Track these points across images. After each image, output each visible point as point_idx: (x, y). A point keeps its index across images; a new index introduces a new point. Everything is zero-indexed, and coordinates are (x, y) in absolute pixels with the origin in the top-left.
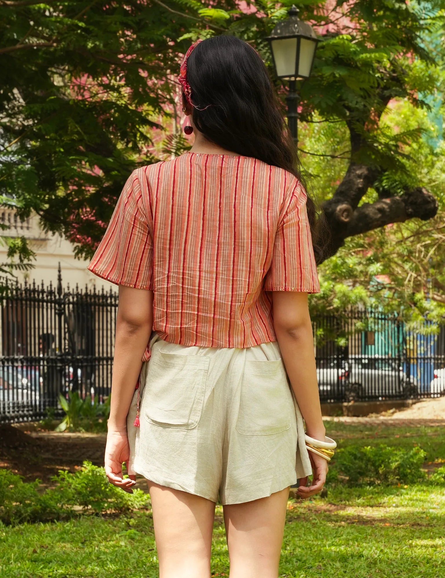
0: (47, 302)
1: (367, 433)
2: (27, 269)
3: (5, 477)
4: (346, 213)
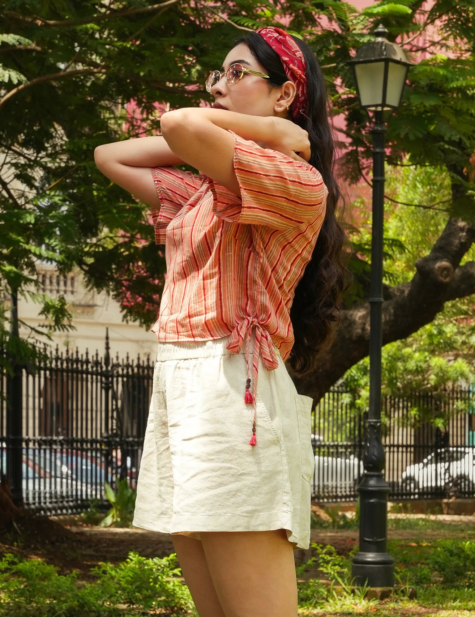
0: (92, 374)
1: (469, 532)
2: (67, 330)
3: (37, 568)
4: (445, 272)
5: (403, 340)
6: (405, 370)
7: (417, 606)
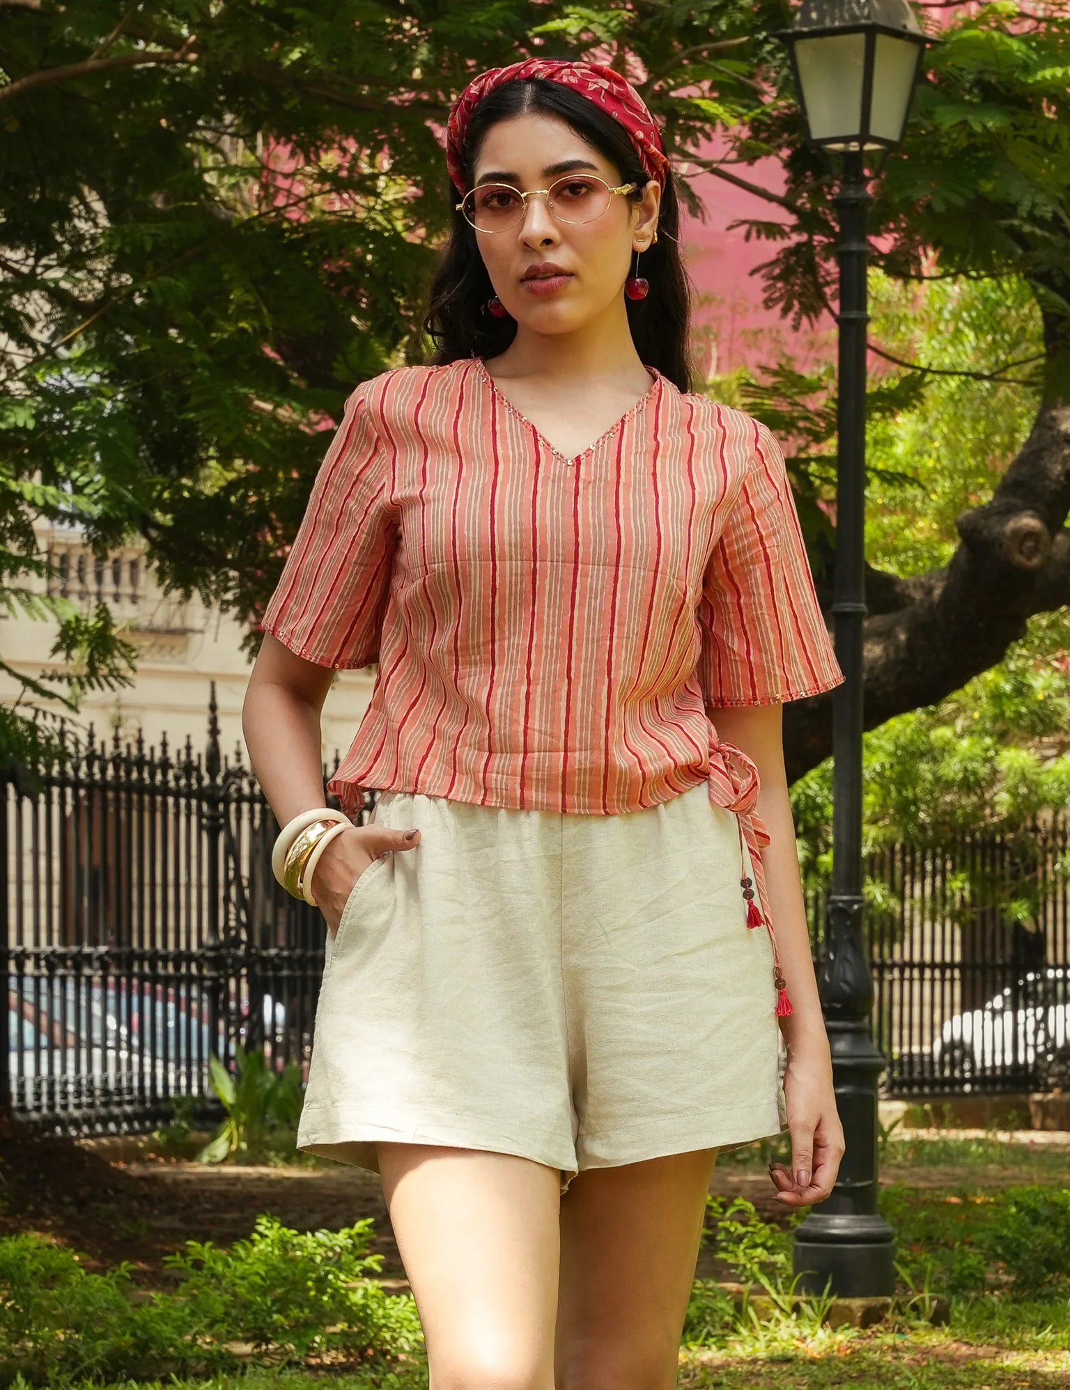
0: (177, 794)
4: (1029, 544)
5: (932, 708)
6: (938, 779)
7: (950, 1340)
